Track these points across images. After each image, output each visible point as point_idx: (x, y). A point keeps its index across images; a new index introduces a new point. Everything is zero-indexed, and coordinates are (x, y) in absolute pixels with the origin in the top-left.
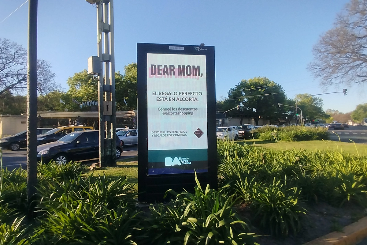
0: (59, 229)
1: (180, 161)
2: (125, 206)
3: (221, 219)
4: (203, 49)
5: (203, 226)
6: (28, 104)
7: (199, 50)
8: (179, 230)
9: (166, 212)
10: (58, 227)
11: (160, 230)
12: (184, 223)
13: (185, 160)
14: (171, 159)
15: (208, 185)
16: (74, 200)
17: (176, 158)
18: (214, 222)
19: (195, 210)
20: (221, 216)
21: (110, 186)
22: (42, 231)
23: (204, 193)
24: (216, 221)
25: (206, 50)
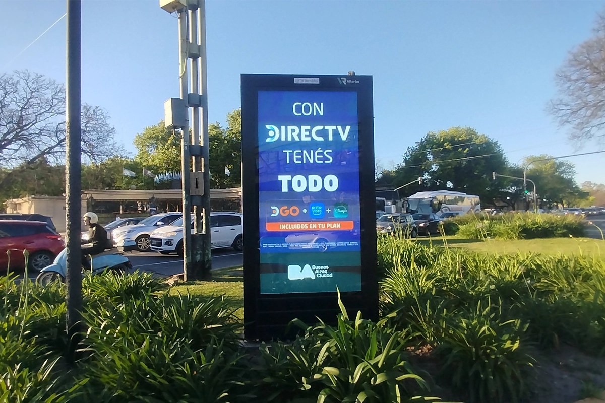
0: (112, 380)
1: (314, 271)
2: (220, 344)
3: (379, 371)
4: (353, 82)
5: (350, 381)
6: (67, 177)
7: (346, 82)
8: (308, 387)
9: (288, 357)
10: (112, 376)
11: (277, 386)
12: (317, 376)
13: (322, 270)
14: (298, 267)
15: (359, 313)
16: (138, 333)
17: (307, 267)
18: (368, 375)
19: (338, 354)
20: (379, 366)
21: (196, 311)
22: (85, 381)
23: (353, 326)
24: (373, 375)
25: (358, 82)
